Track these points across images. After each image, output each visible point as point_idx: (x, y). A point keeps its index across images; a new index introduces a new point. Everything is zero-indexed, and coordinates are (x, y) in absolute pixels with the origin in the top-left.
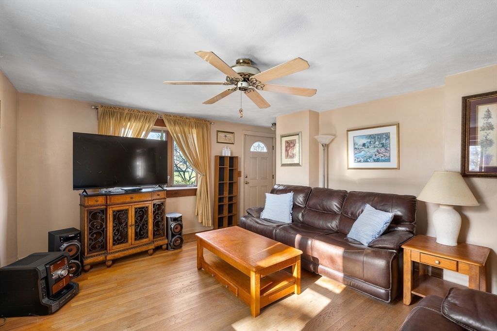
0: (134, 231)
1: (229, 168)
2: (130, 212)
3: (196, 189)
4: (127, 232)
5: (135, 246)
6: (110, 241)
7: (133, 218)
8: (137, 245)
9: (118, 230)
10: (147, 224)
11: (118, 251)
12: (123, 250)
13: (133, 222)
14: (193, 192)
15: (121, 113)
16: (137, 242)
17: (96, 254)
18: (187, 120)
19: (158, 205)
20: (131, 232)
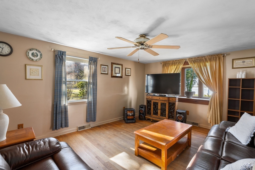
0: (160, 112)
1: (241, 89)
2: (159, 104)
3: (209, 101)
4: (158, 111)
5: (160, 118)
6: (152, 113)
7: (160, 106)
8: (161, 118)
9: (155, 109)
10: (166, 111)
11: (154, 118)
12: (156, 118)
13: (160, 108)
14: (206, 103)
15: (169, 63)
16: (161, 117)
17: (148, 115)
18: (203, 58)
19: (172, 104)
20: (159, 112)
